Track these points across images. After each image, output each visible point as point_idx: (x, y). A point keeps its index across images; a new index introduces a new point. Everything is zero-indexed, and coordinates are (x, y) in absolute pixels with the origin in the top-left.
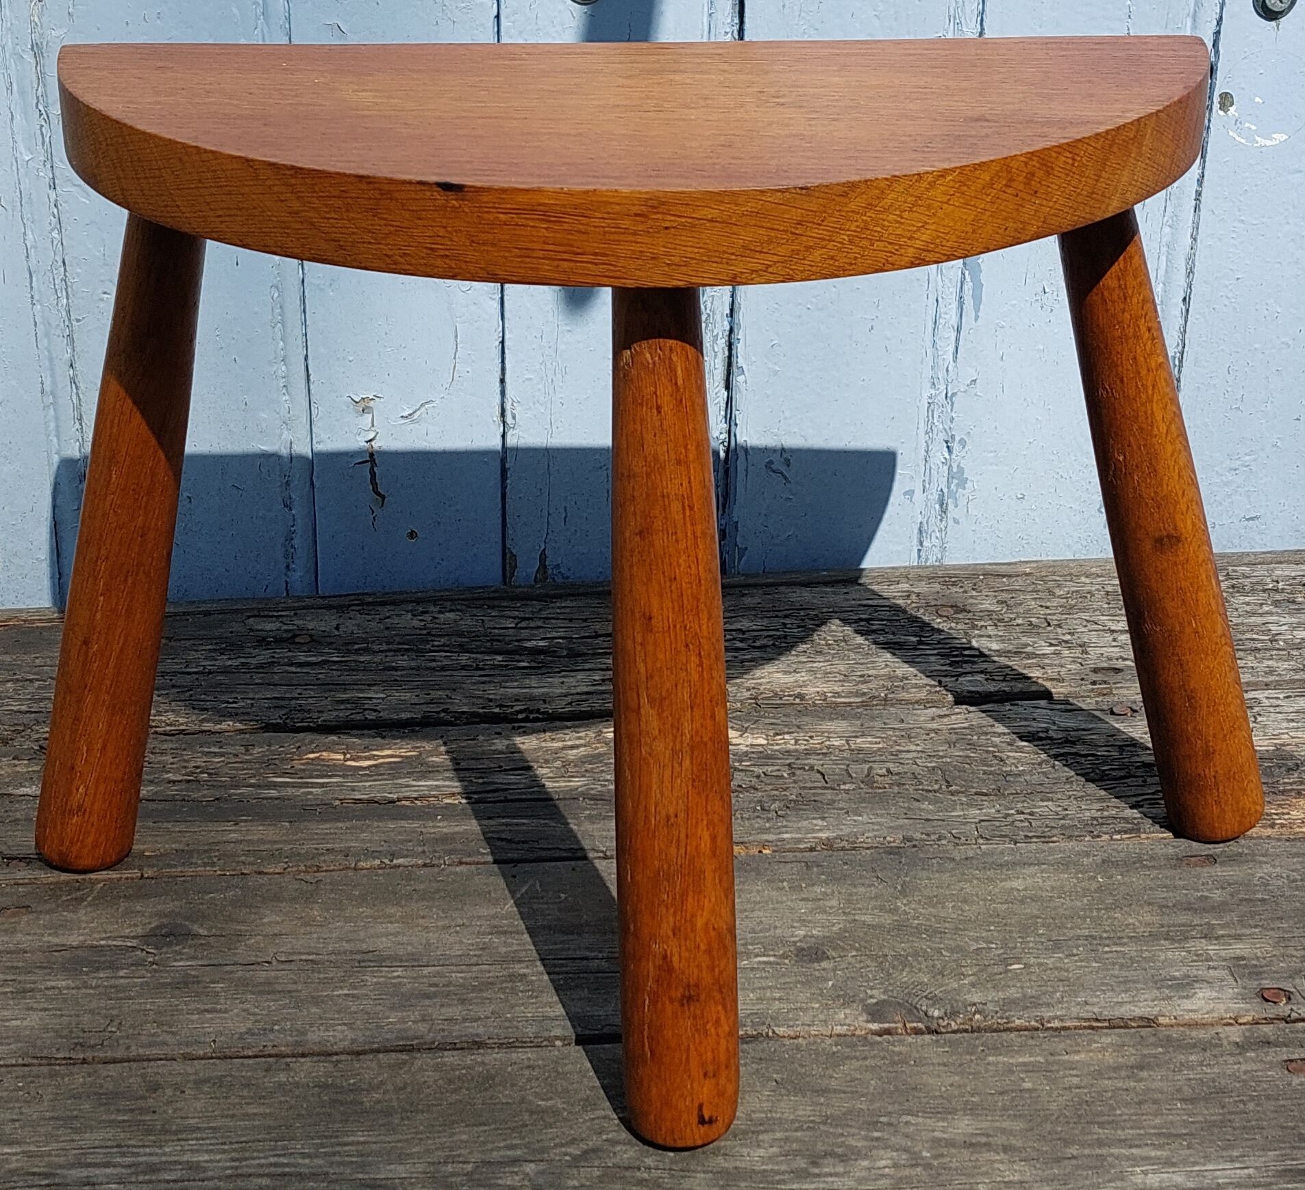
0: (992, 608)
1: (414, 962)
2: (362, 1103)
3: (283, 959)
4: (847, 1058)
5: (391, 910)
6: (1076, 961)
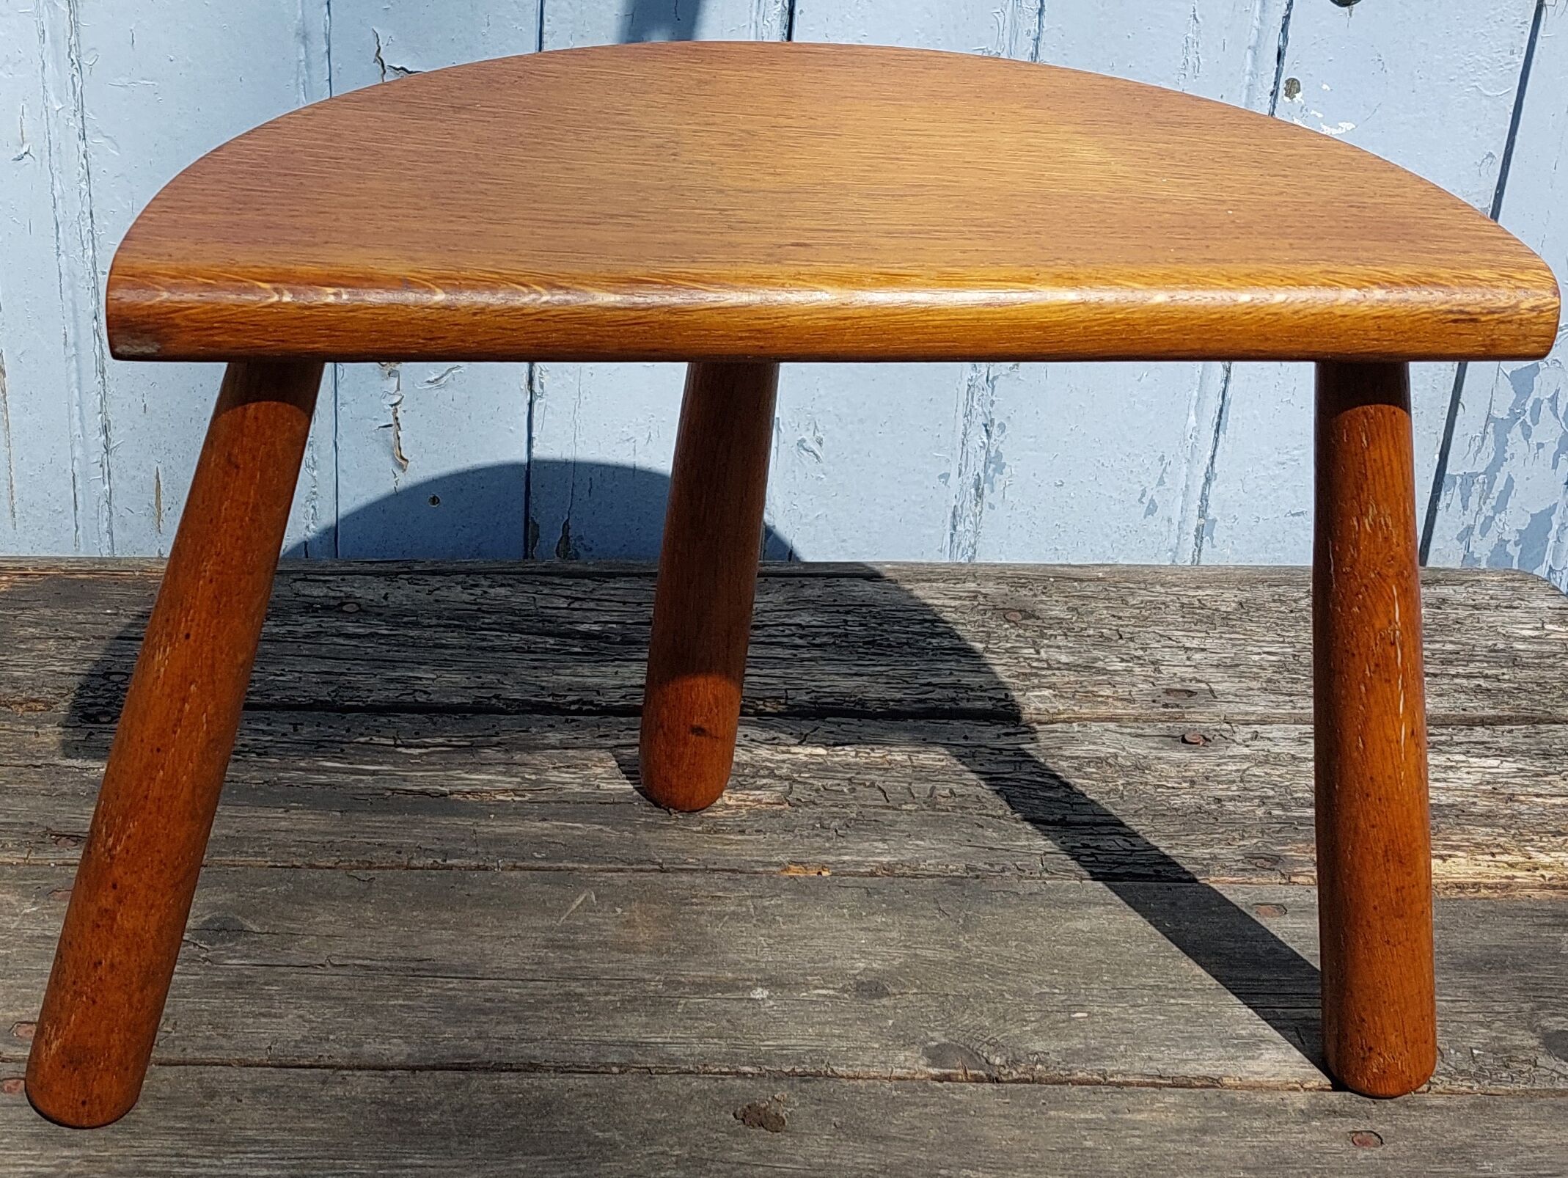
0: (1062, 616)
1: (469, 973)
2: (419, 1124)
3: (337, 963)
4: (908, 1104)
5: (446, 915)
6: (1141, 1013)
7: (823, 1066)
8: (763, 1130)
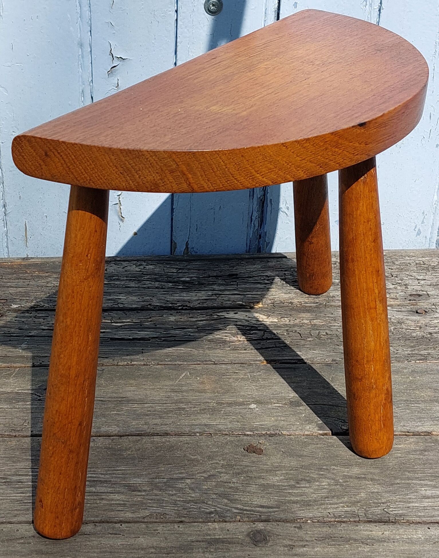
1: (141, 402)
2: (123, 455)
4: (311, 444)
5: (132, 382)
7: (278, 431)
8: (255, 454)
